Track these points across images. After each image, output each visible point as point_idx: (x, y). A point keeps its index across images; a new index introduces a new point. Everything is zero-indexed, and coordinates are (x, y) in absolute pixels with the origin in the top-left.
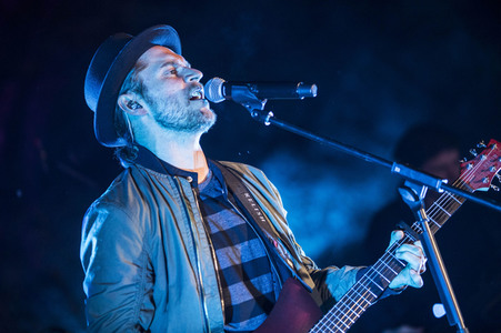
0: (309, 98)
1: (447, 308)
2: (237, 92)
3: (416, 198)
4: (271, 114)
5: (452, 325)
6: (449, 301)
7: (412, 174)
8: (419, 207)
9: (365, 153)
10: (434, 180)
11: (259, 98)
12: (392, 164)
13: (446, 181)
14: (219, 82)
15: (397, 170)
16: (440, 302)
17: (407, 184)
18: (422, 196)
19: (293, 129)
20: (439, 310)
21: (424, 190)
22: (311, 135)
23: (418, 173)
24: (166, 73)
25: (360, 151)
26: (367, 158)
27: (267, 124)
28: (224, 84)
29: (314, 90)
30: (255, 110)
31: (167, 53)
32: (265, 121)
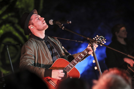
0: (70, 23)
11: (62, 24)
15: (88, 39)
20: (96, 68)
24: (37, 20)
28: (53, 21)
30: (61, 26)
31: (36, 15)
32: (62, 28)
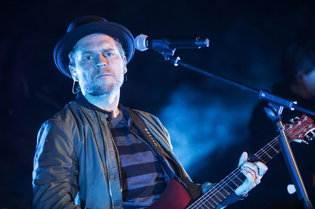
0: (204, 47)
1: (297, 187)
2: (156, 44)
3: (276, 114)
4: (179, 58)
5: (300, 199)
6: (298, 183)
7: (273, 98)
8: (278, 120)
9: (242, 84)
10: (288, 102)
11: (171, 48)
12: (260, 91)
13: (296, 103)
14: (143, 37)
15: (263, 95)
16: (292, 184)
17: (270, 105)
18: (280, 112)
19: (194, 68)
20: (291, 189)
21: (281, 109)
22: (205, 73)
23: (277, 97)
25: (237, 83)
26: (243, 87)
27: (176, 65)
28: (147, 39)
29: (207, 43)
30: (168, 56)
32: (174, 63)
